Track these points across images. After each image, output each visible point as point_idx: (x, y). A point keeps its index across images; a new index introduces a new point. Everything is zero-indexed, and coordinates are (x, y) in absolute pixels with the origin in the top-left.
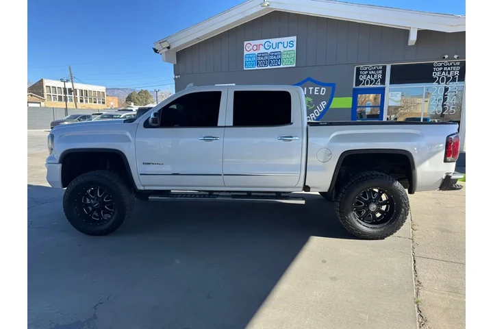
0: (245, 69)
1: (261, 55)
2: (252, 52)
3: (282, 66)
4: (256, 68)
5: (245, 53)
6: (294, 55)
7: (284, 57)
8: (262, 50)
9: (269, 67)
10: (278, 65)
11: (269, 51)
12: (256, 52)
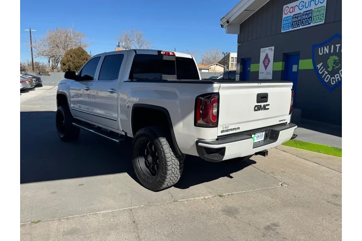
0: (282, 31)
1: (295, 16)
2: (289, 14)
3: (312, 25)
4: (291, 29)
5: (284, 16)
6: (324, 12)
7: (315, 14)
8: (297, 11)
9: (301, 27)
10: (309, 24)
11: (302, 12)
12: (292, 14)
